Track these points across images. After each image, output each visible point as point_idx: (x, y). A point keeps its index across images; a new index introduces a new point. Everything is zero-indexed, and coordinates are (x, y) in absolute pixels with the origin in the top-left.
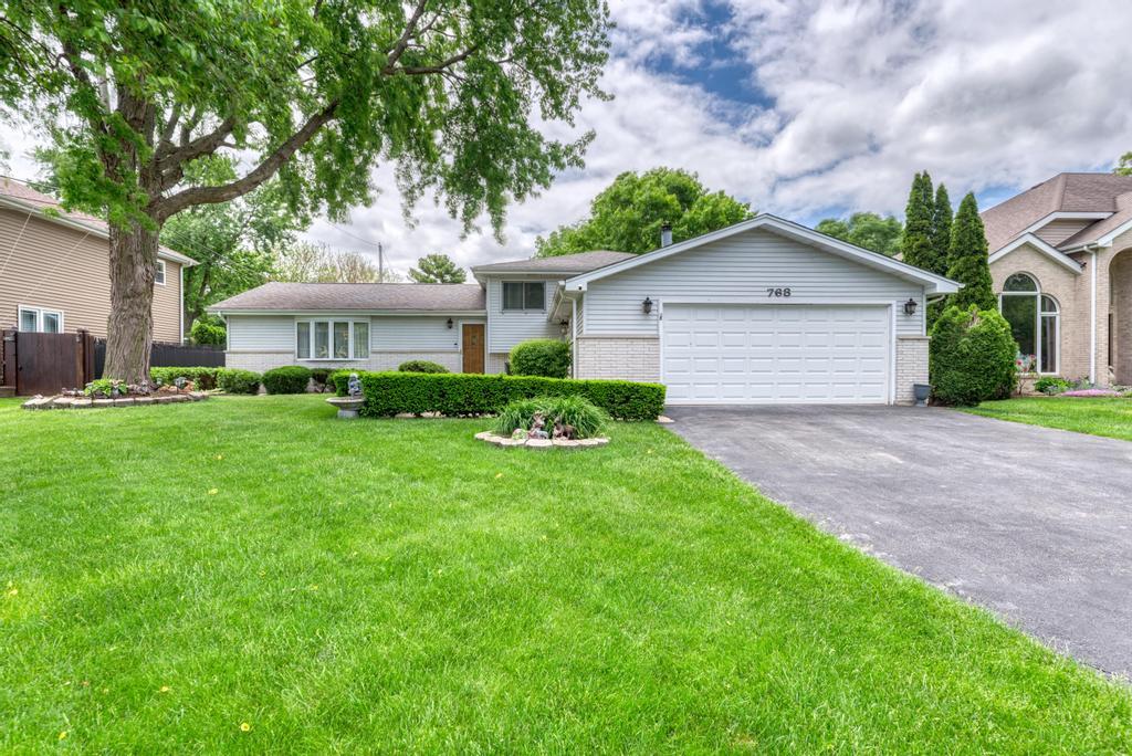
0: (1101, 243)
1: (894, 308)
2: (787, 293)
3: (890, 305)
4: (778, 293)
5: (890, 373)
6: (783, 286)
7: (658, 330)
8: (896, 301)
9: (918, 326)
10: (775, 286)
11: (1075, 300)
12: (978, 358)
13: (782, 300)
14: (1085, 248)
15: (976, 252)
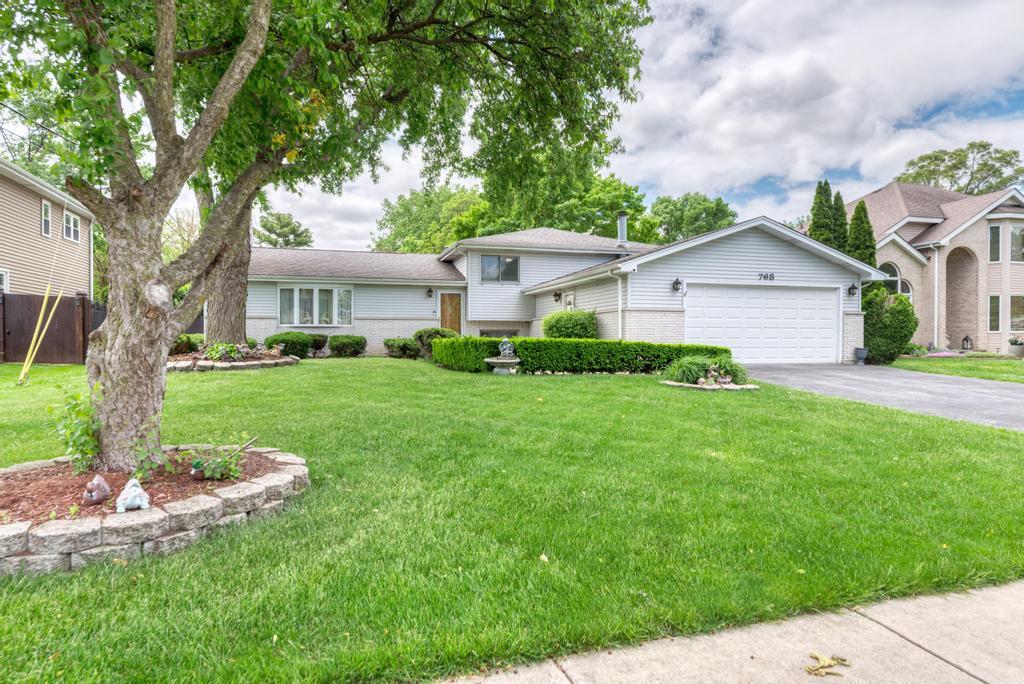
0: (943, 243)
1: (842, 291)
2: (772, 277)
3: (838, 288)
4: (766, 277)
5: (838, 339)
6: (769, 271)
7: (682, 305)
8: (843, 285)
9: (856, 303)
10: (765, 271)
11: (922, 284)
12: (896, 328)
13: (768, 283)
14: (931, 246)
15: (868, 247)
